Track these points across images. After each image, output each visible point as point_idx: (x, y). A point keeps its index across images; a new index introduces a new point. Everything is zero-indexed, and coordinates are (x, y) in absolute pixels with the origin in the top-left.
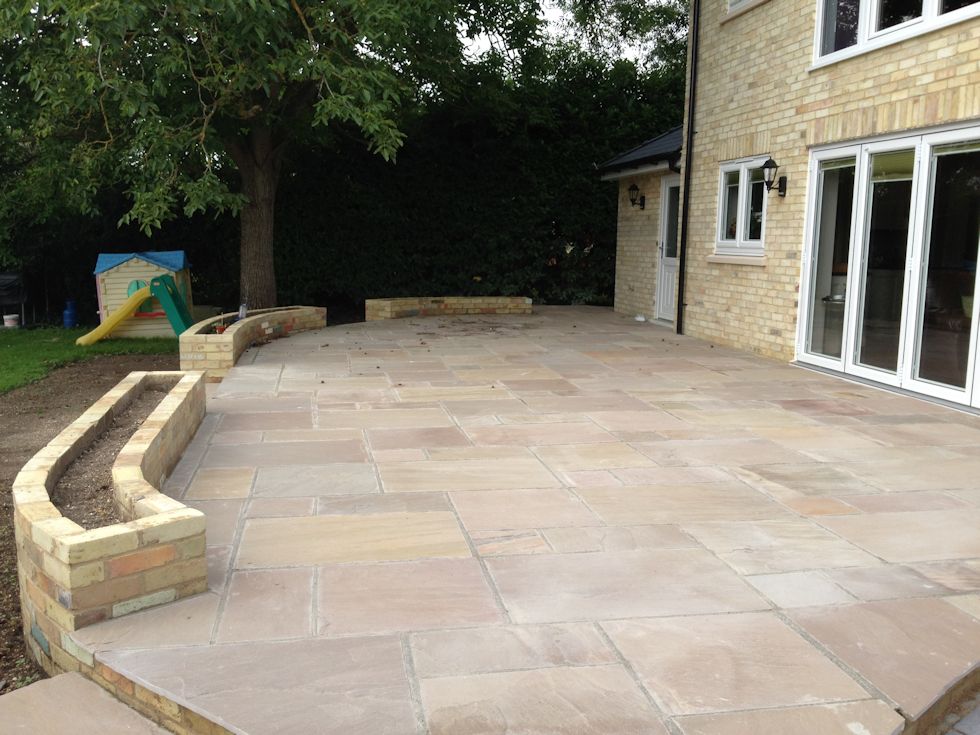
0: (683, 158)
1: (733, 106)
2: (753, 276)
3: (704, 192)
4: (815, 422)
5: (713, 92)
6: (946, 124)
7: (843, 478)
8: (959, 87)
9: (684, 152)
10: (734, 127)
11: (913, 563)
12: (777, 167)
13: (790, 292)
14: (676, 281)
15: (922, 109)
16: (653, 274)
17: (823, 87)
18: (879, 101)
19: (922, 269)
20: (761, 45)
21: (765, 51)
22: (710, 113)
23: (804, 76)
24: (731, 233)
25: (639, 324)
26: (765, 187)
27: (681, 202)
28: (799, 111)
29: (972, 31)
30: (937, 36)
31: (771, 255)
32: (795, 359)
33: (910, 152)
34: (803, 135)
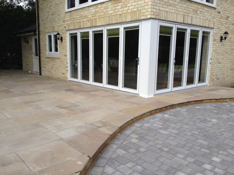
0: (37, 31)
1: (48, 19)
2: (57, 61)
3: (43, 40)
4: (72, 94)
5: (43, 15)
6: (95, 27)
7: (78, 106)
8: (96, 18)
9: (37, 30)
10: (49, 25)
11: (92, 122)
12: (60, 35)
13: (66, 64)
14: (38, 62)
15: (90, 23)
16: (32, 60)
17: (68, 16)
18: (81, 20)
19: (93, 58)
20: (54, 5)
21: (54, 7)
22: (43, 21)
23: (64, 13)
24: (51, 50)
25: (30, 73)
26: (58, 39)
27: (38, 42)
28: (64, 21)
29: (98, 6)
30: (91, 7)
31: (61, 55)
32: (68, 80)
33: (88, 32)
34: (65, 27)
